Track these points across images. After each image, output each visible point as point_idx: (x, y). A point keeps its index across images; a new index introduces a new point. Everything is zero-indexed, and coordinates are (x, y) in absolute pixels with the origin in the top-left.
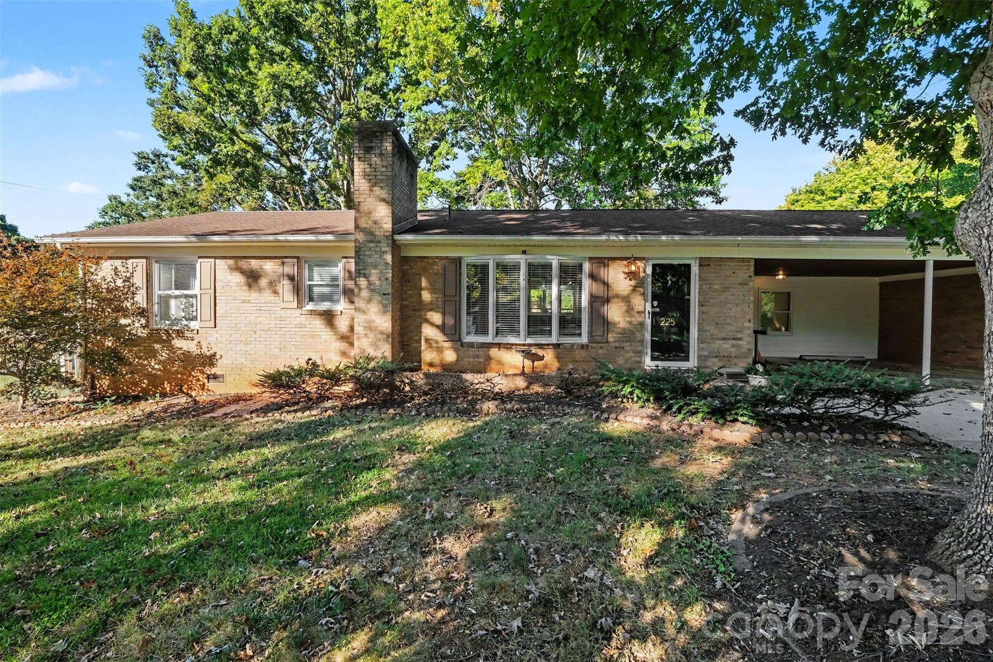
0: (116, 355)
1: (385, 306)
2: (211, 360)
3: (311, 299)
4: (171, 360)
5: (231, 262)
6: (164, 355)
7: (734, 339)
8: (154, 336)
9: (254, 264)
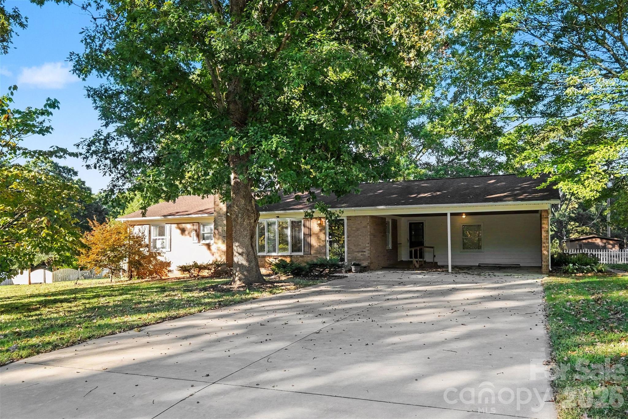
0: (138, 262)
1: (224, 241)
2: (169, 264)
3: (204, 239)
4: (156, 264)
5: (176, 225)
6: (154, 262)
7: (362, 252)
8: (151, 255)
9: (184, 226)
